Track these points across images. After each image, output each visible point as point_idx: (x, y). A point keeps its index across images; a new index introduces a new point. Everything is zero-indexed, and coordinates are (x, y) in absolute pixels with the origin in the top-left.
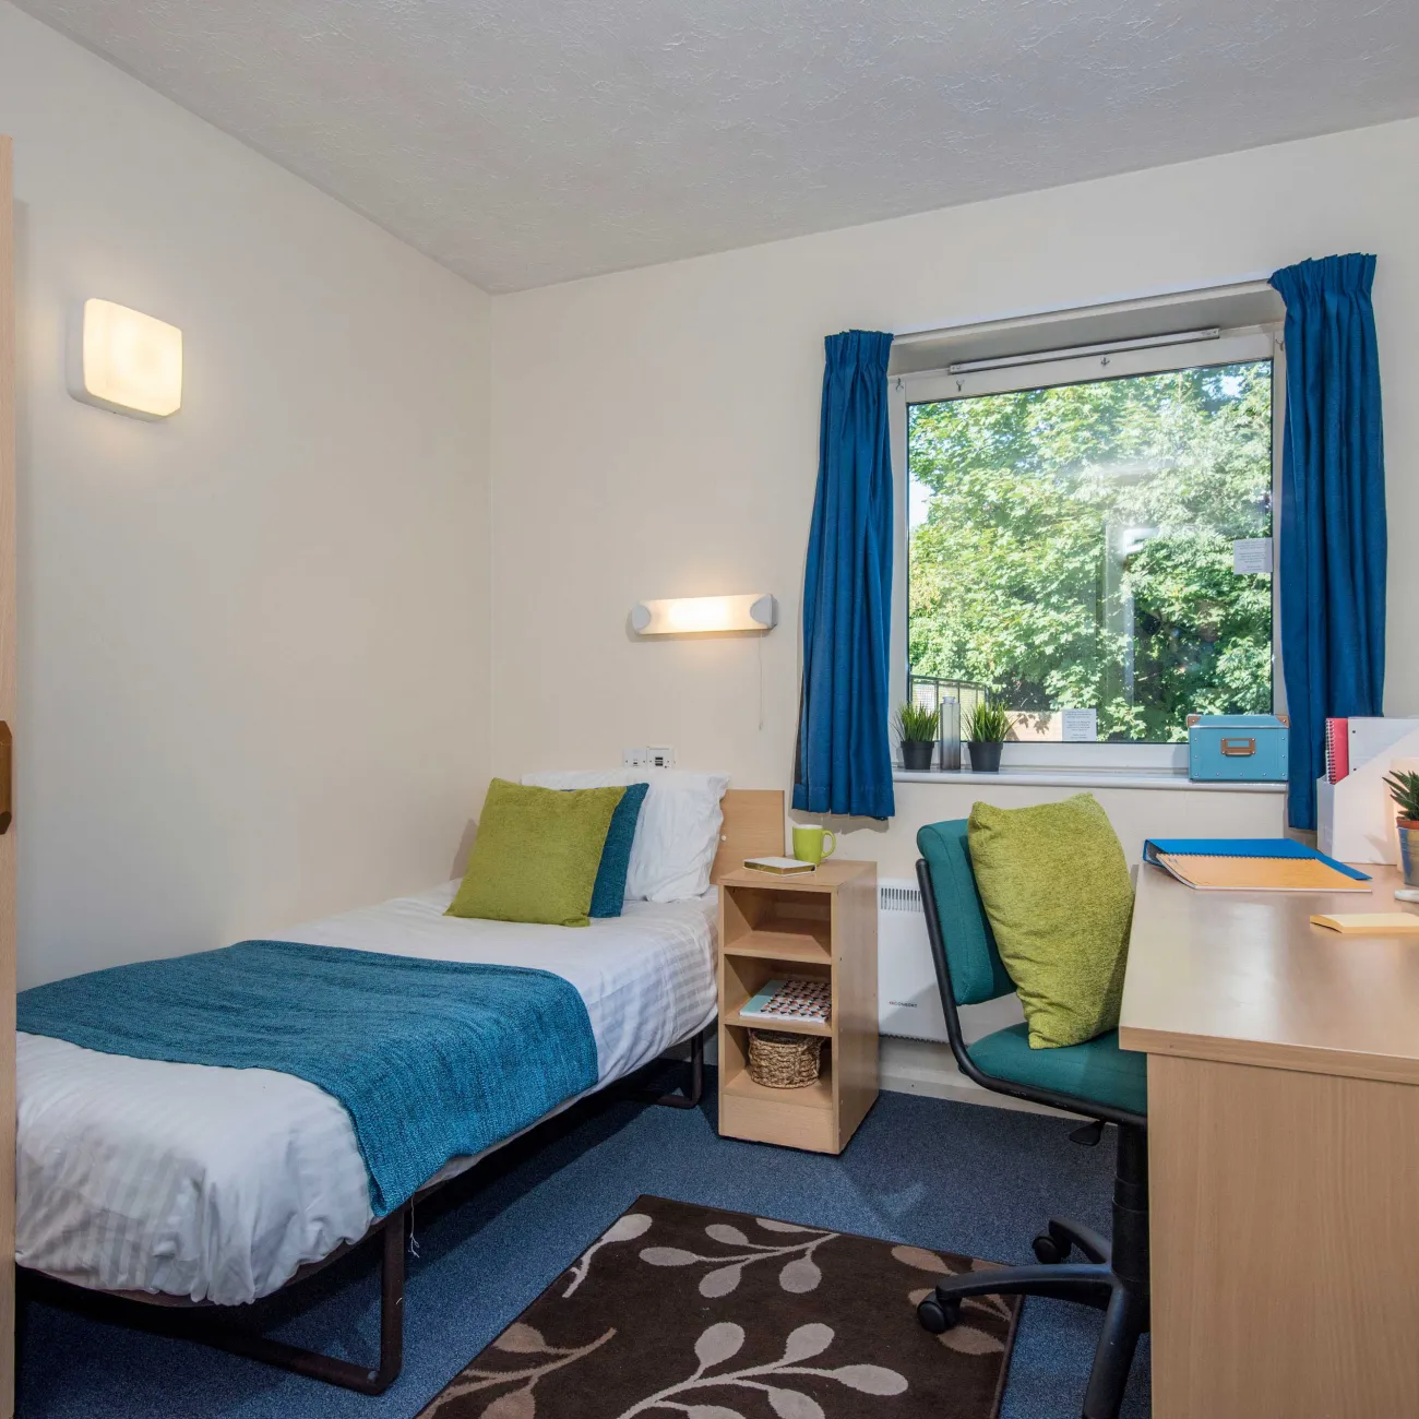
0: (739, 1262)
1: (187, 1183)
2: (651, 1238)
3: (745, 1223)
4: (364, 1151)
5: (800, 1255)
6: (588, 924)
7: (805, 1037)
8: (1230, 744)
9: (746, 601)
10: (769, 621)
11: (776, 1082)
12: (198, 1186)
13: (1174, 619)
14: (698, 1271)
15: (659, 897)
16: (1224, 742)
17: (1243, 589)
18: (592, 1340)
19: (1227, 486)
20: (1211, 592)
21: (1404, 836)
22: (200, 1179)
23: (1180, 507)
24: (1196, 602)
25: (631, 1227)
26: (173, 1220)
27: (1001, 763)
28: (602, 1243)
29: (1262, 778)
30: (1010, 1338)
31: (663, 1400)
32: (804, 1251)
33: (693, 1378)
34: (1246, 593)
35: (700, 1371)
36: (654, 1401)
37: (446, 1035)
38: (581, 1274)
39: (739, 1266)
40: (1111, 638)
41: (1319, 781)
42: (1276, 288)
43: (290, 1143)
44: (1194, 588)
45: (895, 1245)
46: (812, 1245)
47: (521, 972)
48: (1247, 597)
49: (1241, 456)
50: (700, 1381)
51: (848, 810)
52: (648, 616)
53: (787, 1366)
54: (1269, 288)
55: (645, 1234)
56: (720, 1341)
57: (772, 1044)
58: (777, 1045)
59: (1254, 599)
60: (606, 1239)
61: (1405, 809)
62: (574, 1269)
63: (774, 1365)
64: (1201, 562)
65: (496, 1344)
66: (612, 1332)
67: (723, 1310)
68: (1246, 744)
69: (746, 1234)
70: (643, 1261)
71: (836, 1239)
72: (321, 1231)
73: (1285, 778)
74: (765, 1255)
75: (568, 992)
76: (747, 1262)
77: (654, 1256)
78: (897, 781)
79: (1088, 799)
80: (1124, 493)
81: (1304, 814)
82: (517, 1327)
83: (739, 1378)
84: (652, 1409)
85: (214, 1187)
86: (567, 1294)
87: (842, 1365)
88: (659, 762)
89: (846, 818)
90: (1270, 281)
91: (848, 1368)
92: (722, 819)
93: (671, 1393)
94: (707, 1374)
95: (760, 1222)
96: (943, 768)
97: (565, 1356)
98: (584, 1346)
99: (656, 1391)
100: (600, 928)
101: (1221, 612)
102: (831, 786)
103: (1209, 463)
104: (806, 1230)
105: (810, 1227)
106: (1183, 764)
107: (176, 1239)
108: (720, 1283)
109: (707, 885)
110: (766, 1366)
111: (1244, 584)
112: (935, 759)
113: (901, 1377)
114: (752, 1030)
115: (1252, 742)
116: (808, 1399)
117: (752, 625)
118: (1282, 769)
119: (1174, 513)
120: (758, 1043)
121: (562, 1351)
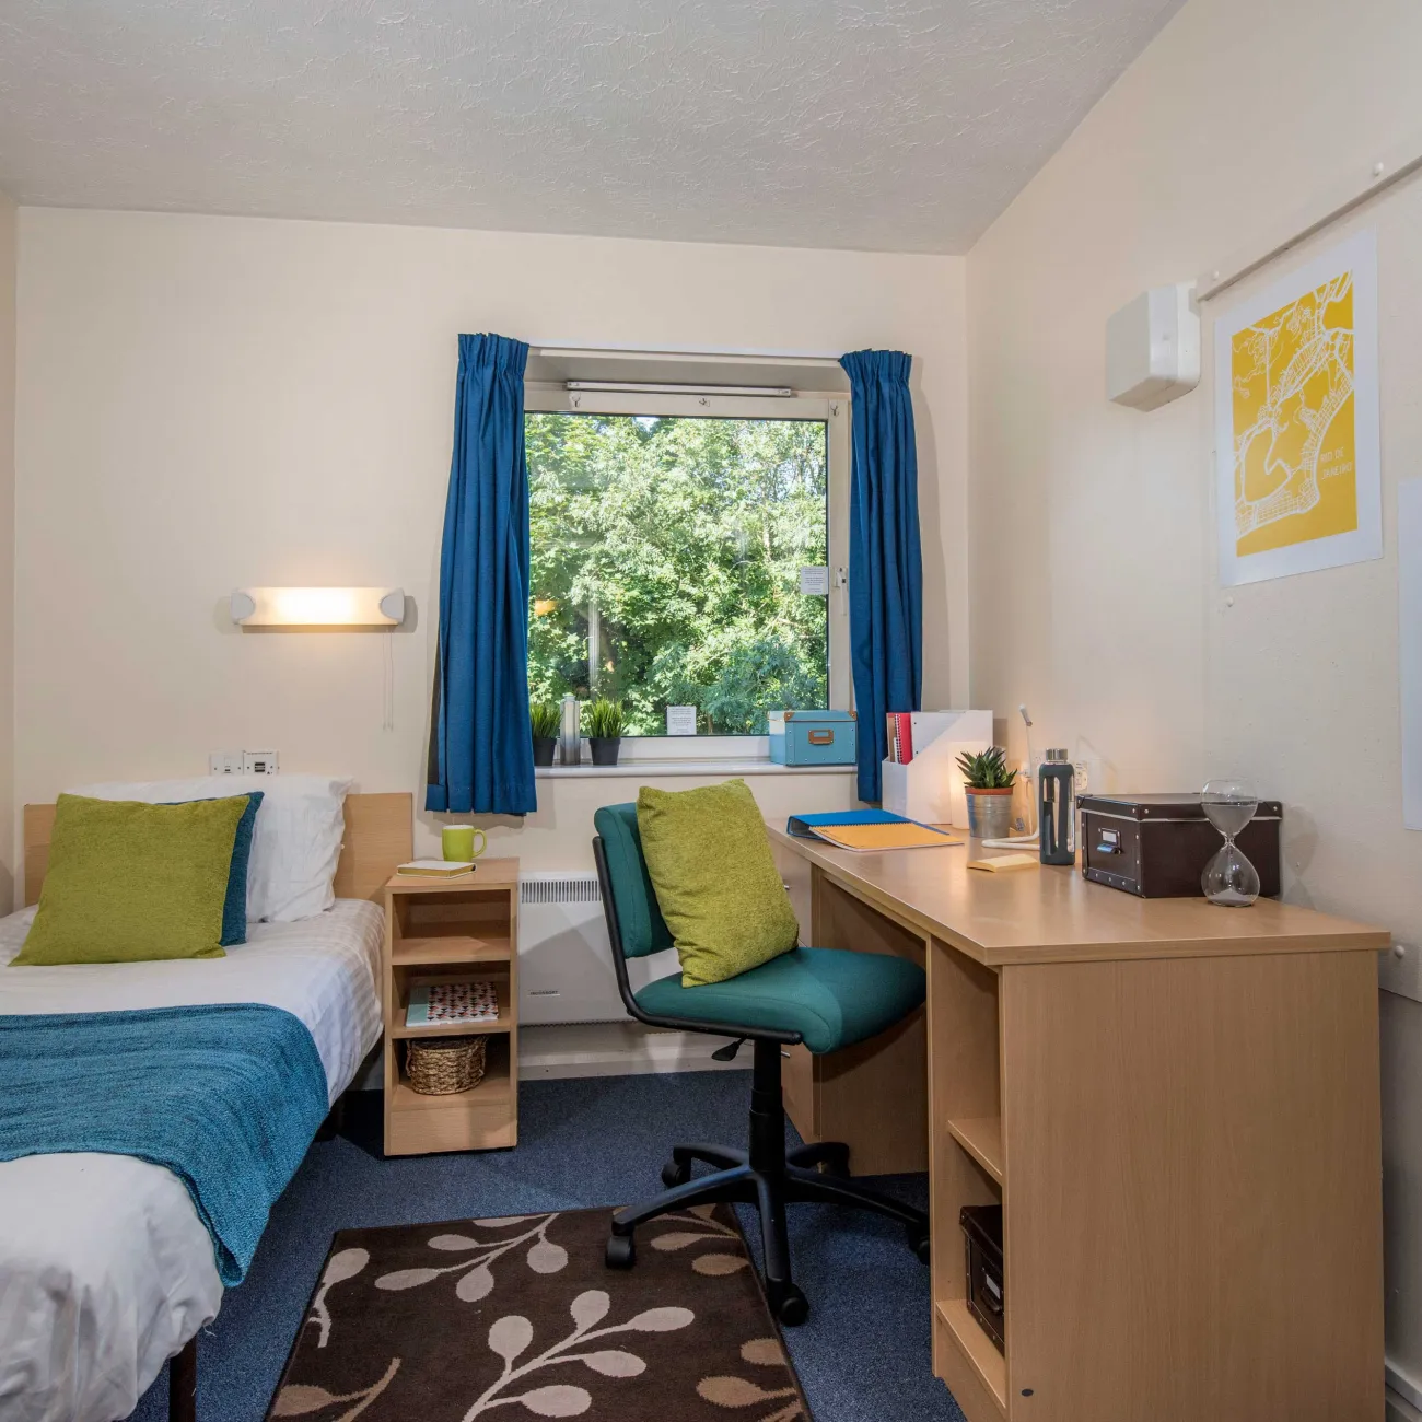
0: (480, 1263)
1: (42, 1295)
2: (376, 1267)
3: (464, 1227)
4: (209, 1218)
5: (535, 1240)
6: (225, 955)
7: (474, 1037)
8: (816, 735)
9: (376, 594)
10: (401, 615)
11: (445, 1089)
12: (60, 1297)
13: (614, 620)
14: (448, 1283)
15: (284, 916)
16: (811, 734)
17: (669, 597)
18: (381, 1375)
19: (659, 504)
20: (647, 598)
21: (971, 802)
22: (63, 1287)
23: (624, 519)
24: (636, 608)
25: (347, 1264)
26: (25, 1345)
27: (619, 756)
28: (327, 1287)
29: (838, 761)
30: (748, 1254)
31: (491, 1400)
32: (537, 1235)
33: (506, 1373)
34: (672, 602)
35: (509, 1365)
36: (481, 1405)
37: (222, 1083)
38: (325, 1321)
39: (484, 1266)
40: (560, 637)
41: (885, 763)
42: (845, 367)
43: (149, 1223)
44: (635, 593)
45: (613, 1209)
46: (541, 1229)
47: (226, 1009)
48: (674, 605)
49: (666, 480)
50: (514, 1373)
51: (491, 809)
52: (252, 605)
53: (585, 1333)
54: (838, 365)
55: (367, 1266)
56: (510, 1335)
57: (441, 1051)
58: (446, 1051)
59: (678, 607)
60: (329, 1280)
61: (969, 781)
62: (313, 1319)
63: (572, 1337)
64: (641, 571)
65: (275, 1413)
66: (396, 1363)
67: (496, 1306)
68: (826, 735)
69: (472, 1237)
70: (384, 1291)
71: (558, 1218)
72: (184, 1317)
73: (854, 761)
74: (504, 1250)
75: (292, 1020)
76: (489, 1261)
77: (391, 1282)
78: (539, 778)
79: (740, 784)
80: (576, 501)
81: (870, 789)
82: (287, 1391)
83: (549, 1358)
84: (485, 1412)
85: (87, 1289)
86: (323, 1343)
87: (631, 1317)
88: (260, 767)
89: (490, 816)
90: (839, 360)
91: (637, 1317)
92: (343, 827)
93: (495, 1392)
94: (517, 1364)
95: (478, 1223)
96: (563, 763)
97: (361, 1399)
98: (376, 1382)
99: (480, 1394)
100: (235, 957)
101: (654, 616)
102: (474, 785)
103: (645, 484)
104: (523, 1218)
105: (527, 1215)
106: (766, 753)
107: (29, 1368)
108: (476, 1286)
109: (333, 899)
110: (567, 1340)
111: (669, 592)
112: (557, 756)
113: (685, 1310)
114: (412, 1040)
115: (830, 733)
116: (620, 1353)
117: (381, 620)
118: (852, 756)
119: (621, 524)
120: (423, 1053)
121: (356, 1395)
